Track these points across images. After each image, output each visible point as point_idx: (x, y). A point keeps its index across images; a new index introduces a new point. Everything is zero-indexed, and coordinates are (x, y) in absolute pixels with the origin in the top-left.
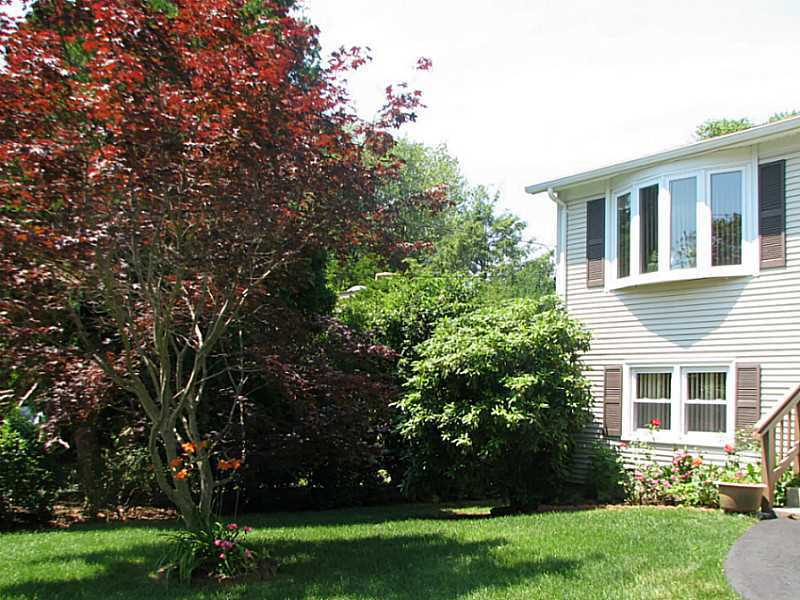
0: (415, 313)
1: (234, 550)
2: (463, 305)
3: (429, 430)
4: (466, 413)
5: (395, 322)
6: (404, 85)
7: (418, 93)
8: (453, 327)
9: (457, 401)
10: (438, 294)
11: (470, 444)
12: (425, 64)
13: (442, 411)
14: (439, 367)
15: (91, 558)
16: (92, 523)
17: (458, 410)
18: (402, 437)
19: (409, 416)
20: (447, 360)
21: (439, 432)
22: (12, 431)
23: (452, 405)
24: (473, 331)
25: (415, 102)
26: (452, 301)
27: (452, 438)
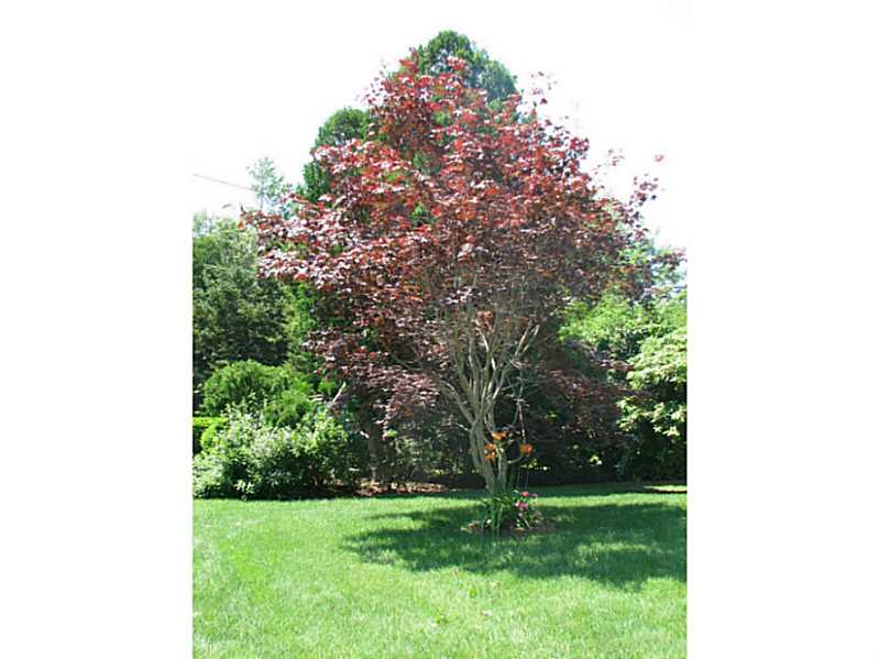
0: (618, 332)
1: (529, 510)
2: (656, 326)
3: (645, 424)
4: (674, 411)
5: (603, 340)
6: (646, 175)
7: (656, 180)
8: (659, 345)
9: (664, 401)
10: (636, 317)
11: (678, 434)
12: (660, 159)
13: (654, 410)
14: (651, 376)
15: (415, 516)
16: (388, 494)
17: (667, 409)
18: (620, 430)
19: (627, 414)
20: (657, 370)
21: (652, 425)
22: (336, 425)
23: (662, 404)
24: (676, 348)
25: (654, 187)
26: (647, 323)
27: (664, 430)
